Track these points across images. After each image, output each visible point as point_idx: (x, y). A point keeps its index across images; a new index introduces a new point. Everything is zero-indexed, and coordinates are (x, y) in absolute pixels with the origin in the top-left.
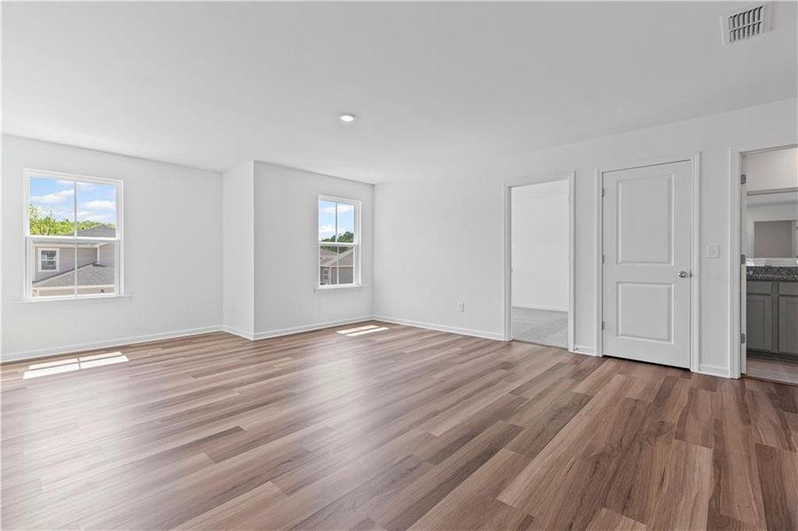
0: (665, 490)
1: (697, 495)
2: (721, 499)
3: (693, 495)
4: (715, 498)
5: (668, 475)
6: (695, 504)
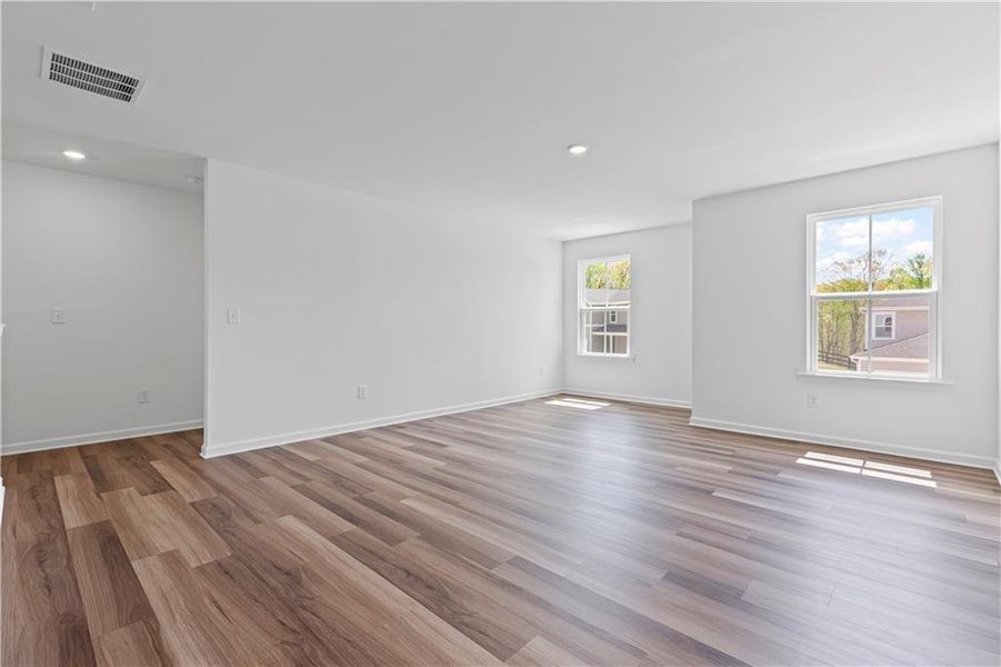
0: (207, 601)
1: (175, 621)
2: (149, 637)
3: (178, 617)
4: (155, 632)
5: (220, 617)
6: (171, 611)
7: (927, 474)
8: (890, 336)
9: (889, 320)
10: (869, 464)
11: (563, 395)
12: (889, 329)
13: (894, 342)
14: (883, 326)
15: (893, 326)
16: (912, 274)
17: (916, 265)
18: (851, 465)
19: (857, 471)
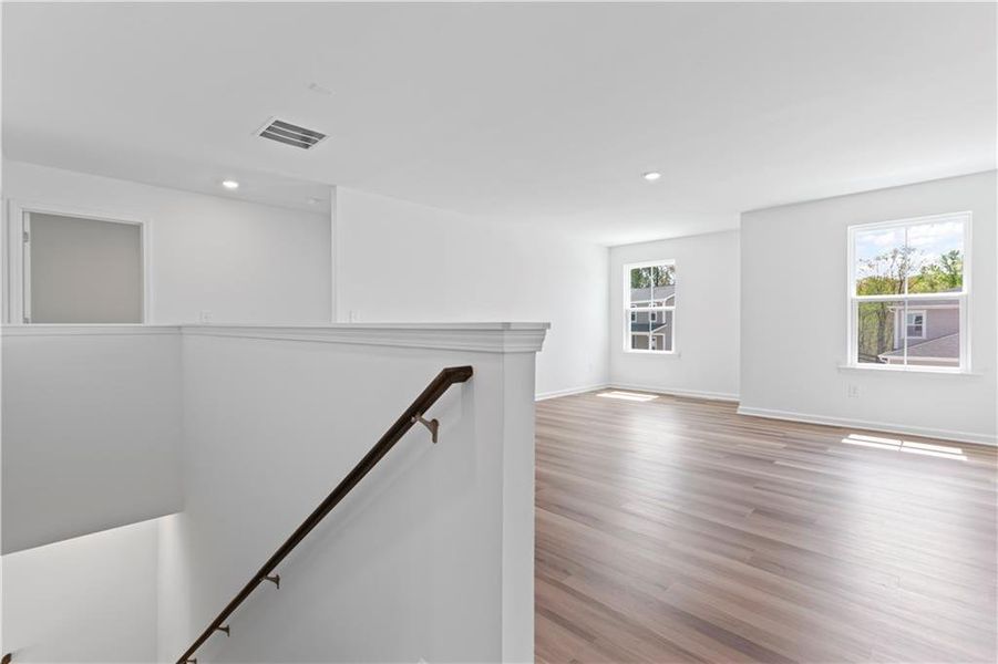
7: (959, 451)
8: (920, 335)
9: (919, 319)
10: (906, 443)
11: (610, 389)
12: (919, 329)
13: (925, 341)
14: (913, 324)
15: (924, 325)
16: (945, 270)
17: (950, 262)
18: (892, 444)
19: (897, 449)
